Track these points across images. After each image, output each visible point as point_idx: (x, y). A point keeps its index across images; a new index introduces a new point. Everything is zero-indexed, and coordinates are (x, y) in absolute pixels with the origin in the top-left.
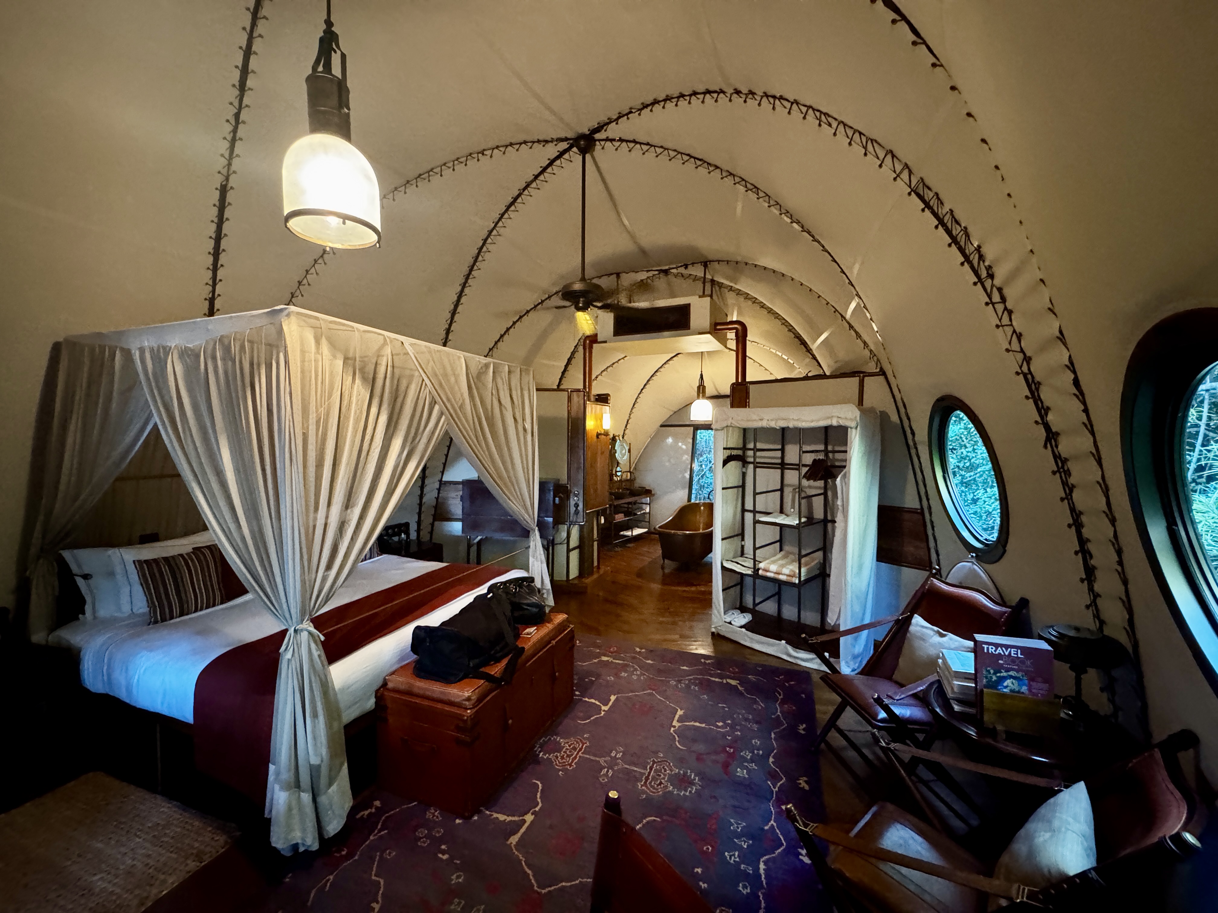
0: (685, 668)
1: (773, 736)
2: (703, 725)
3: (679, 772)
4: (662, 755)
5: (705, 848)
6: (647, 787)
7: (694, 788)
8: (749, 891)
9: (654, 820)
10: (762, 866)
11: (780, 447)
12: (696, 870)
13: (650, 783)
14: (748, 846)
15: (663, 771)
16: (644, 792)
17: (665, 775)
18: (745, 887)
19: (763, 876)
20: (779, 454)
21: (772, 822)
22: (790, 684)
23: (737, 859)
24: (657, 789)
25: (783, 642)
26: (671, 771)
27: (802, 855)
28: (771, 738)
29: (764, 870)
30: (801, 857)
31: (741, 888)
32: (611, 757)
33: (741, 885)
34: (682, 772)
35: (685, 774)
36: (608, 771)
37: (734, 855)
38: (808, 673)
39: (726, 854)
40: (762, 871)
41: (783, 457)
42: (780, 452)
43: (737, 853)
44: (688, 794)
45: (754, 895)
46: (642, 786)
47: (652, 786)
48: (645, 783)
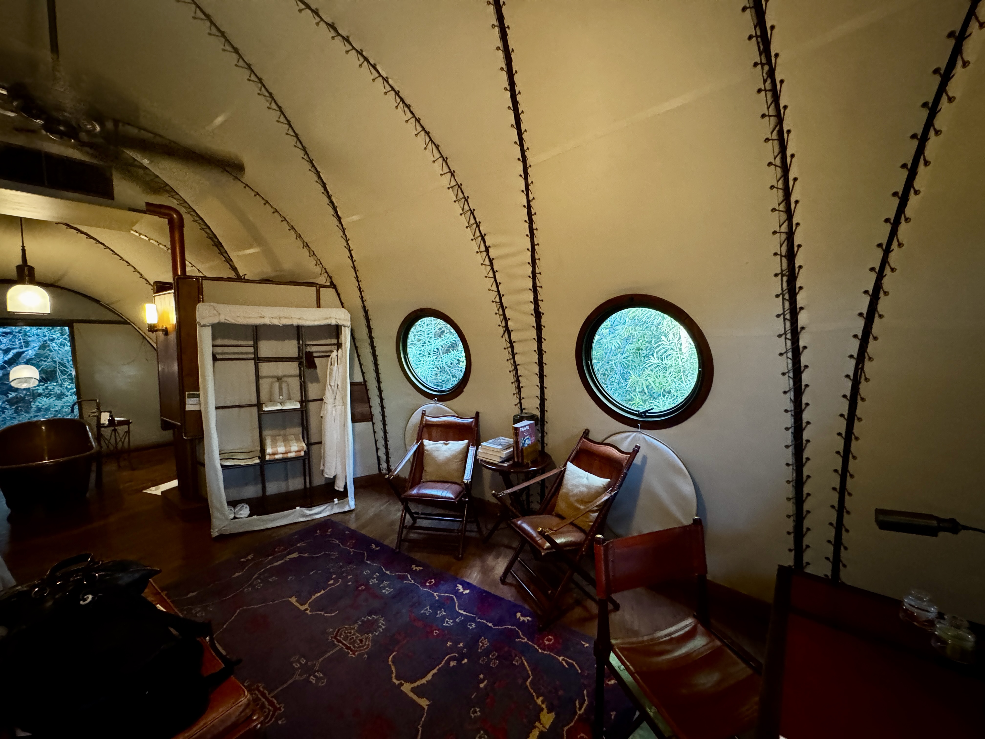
0: (237, 575)
1: (369, 562)
2: (323, 592)
3: (359, 625)
4: (331, 630)
5: (435, 634)
6: (357, 651)
7: (381, 621)
8: (474, 624)
9: (393, 657)
10: (461, 612)
11: (251, 343)
12: (448, 645)
13: (354, 647)
14: (444, 612)
15: (349, 634)
16: (361, 655)
17: (354, 634)
18: (471, 625)
19: (468, 614)
20: (251, 350)
21: (435, 594)
22: (330, 532)
23: (451, 621)
24: (365, 645)
25: (298, 508)
26: (354, 629)
27: (463, 592)
28: (370, 564)
29: (464, 612)
30: (464, 593)
31: (471, 628)
32: (299, 668)
33: (469, 626)
34: (360, 623)
35: (363, 622)
36: (315, 676)
37: (447, 621)
38: (329, 520)
39: (444, 625)
40: (465, 613)
41: (256, 352)
42: (252, 348)
43: (447, 619)
44: (383, 627)
45: (478, 624)
46: (354, 654)
47: (358, 648)
48: (351, 651)
